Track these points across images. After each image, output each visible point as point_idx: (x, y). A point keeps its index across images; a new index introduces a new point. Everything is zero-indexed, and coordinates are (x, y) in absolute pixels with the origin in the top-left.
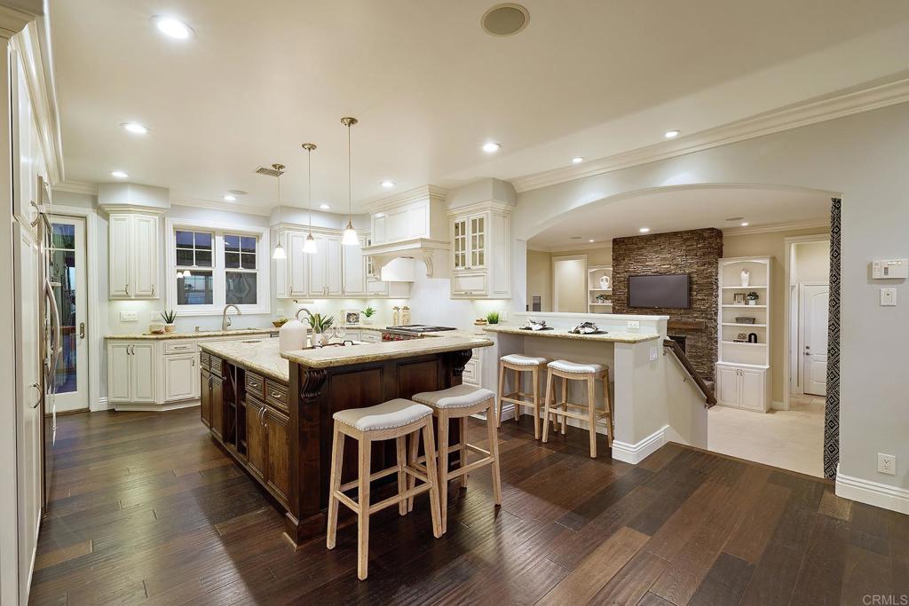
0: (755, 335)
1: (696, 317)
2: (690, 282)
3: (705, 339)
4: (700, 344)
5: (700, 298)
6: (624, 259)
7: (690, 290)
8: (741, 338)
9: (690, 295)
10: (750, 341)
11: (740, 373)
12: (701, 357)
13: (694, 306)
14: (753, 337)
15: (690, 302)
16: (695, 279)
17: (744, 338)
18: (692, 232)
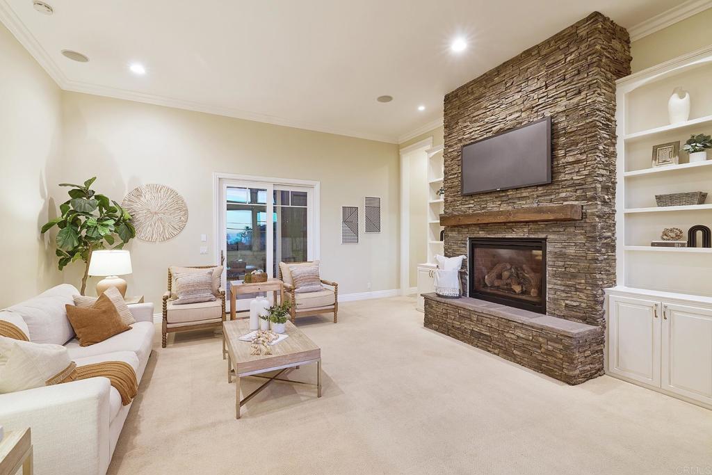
0: (705, 230)
1: (565, 199)
2: (554, 132)
3: (581, 239)
4: (571, 251)
5: (571, 159)
6: (457, 123)
7: (553, 148)
8: (668, 240)
9: (553, 157)
10: (692, 243)
11: (661, 312)
12: (574, 276)
13: (562, 177)
14: (699, 234)
15: (553, 172)
16: (561, 126)
17: (678, 237)
18: (558, 38)
